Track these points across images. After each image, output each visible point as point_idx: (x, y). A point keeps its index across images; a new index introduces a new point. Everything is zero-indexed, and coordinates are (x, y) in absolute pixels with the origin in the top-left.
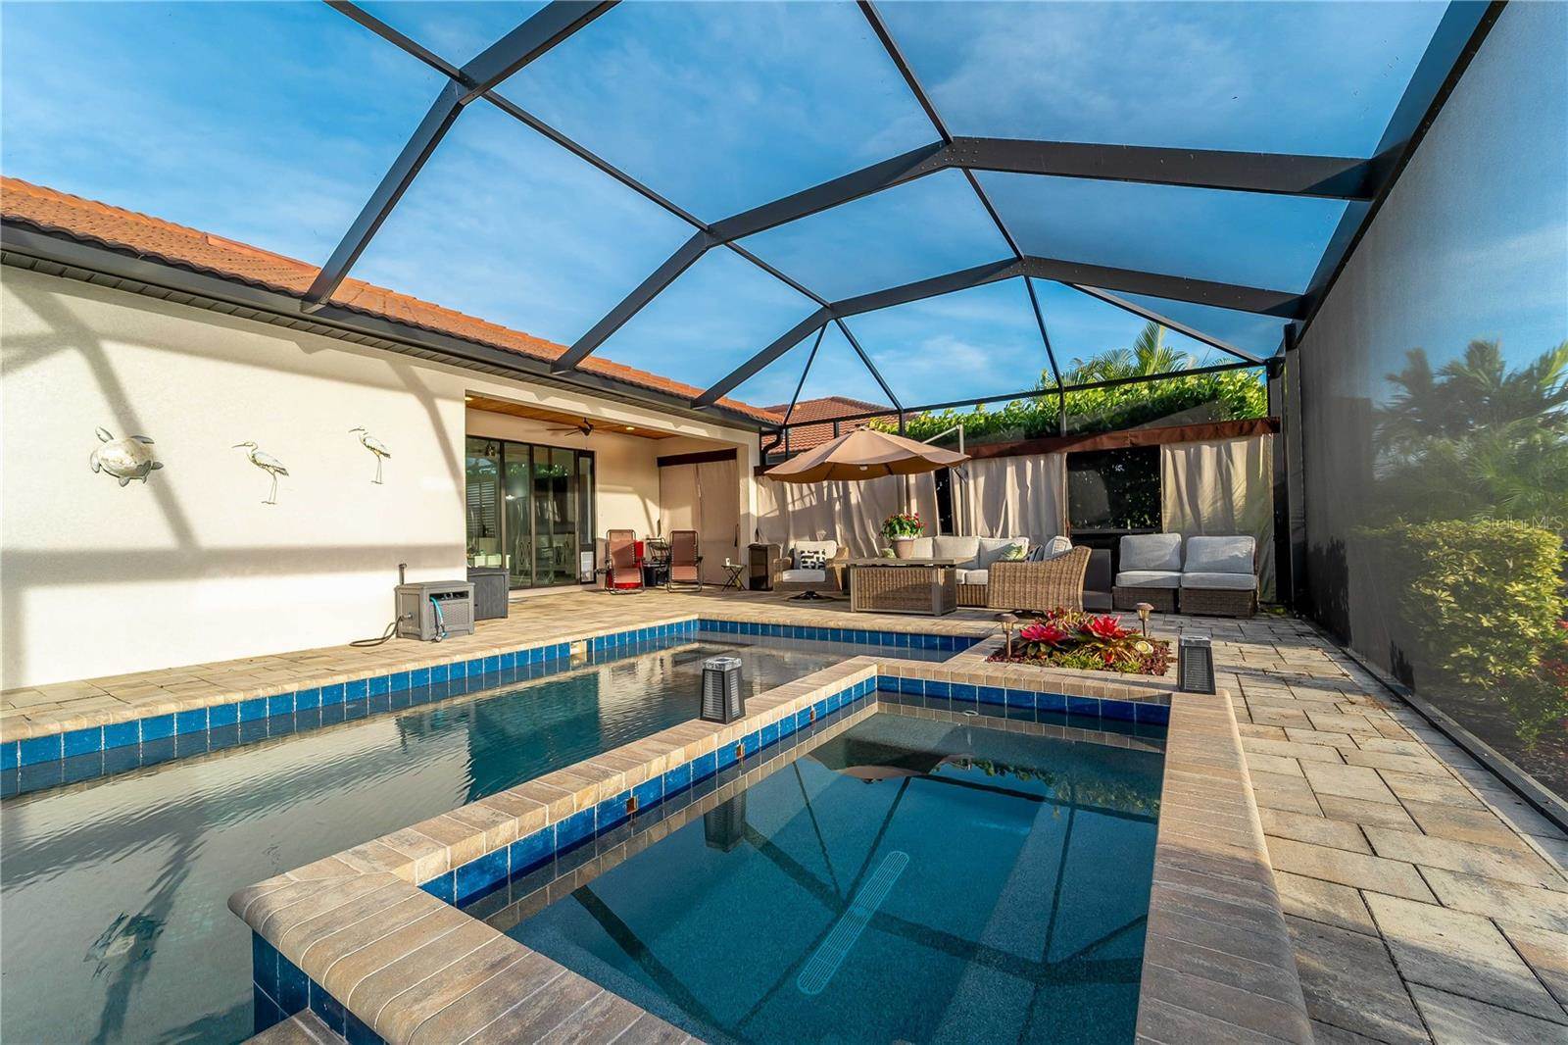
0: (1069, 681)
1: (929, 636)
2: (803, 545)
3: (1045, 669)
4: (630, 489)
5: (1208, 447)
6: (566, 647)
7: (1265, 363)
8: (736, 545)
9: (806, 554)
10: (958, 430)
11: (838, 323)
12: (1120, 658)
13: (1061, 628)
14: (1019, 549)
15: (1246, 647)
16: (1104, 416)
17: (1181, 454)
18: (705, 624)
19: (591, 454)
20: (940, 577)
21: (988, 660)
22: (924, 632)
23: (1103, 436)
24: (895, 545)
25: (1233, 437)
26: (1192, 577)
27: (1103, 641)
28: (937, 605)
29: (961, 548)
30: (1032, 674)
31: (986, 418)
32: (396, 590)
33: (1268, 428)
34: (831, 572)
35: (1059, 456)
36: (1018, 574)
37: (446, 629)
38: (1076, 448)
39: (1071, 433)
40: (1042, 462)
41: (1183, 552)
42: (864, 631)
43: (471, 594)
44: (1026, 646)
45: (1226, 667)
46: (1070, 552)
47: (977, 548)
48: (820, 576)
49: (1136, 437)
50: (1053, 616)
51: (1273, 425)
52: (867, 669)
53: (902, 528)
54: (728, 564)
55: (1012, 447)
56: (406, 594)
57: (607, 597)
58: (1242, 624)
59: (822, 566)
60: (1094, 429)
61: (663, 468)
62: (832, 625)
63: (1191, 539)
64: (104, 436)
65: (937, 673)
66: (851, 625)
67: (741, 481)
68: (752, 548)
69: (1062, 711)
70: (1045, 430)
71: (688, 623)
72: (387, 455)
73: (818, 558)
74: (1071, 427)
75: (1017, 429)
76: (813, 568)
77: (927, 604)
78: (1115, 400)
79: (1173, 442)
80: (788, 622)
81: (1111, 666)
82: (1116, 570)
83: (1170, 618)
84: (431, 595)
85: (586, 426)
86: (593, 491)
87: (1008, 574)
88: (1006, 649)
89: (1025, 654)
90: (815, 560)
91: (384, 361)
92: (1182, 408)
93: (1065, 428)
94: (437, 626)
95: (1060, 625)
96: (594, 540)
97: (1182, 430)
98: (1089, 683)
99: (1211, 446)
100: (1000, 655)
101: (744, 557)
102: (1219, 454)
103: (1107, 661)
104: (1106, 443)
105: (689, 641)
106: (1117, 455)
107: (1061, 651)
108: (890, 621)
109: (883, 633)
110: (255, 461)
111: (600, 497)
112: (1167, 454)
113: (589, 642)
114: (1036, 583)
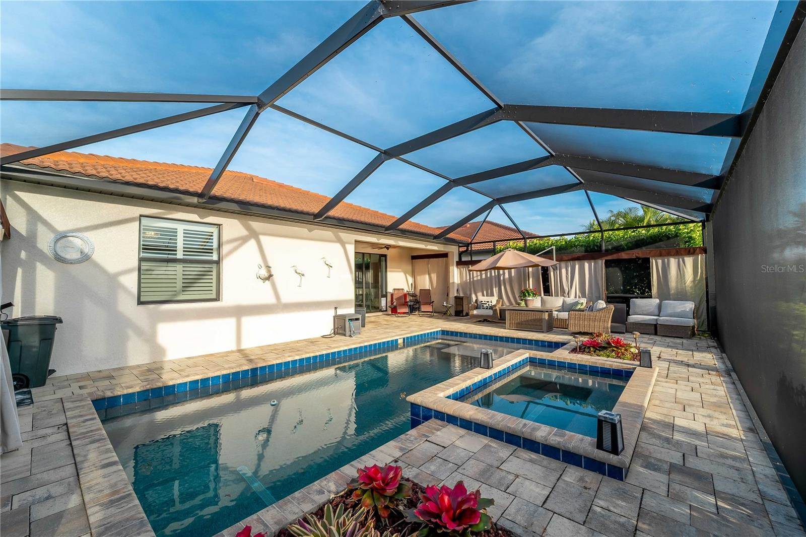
0: (600, 361)
1: (543, 342)
2: (482, 298)
3: (592, 357)
4: (400, 270)
5: (673, 259)
6: (397, 340)
7: (701, 221)
8: (447, 295)
9: (483, 302)
10: (552, 249)
11: (500, 206)
12: (623, 354)
13: (600, 341)
14: (582, 304)
15: (680, 352)
16: (623, 243)
17: (660, 261)
18: (444, 333)
19: (385, 256)
20: (546, 316)
21: (569, 353)
22: (540, 340)
23: (623, 253)
24: (526, 301)
25: (686, 255)
26: (663, 319)
27: (615, 347)
28: (545, 328)
29: (555, 302)
30: (587, 359)
31: (566, 242)
32: (334, 317)
33: (702, 251)
34: (495, 311)
35: (601, 261)
36: (581, 317)
37: (355, 332)
38: (609, 258)
39: (606, 250)
40: (593, 264)
41: (660, 307)
42: (514, 338)
43: (360, 319)
44: (585, 348)
45: (667, 359)
46: (605, 308)
47: (562, 303)
48: (490, 312)
49: (638, 254)
50: (597, 336)
51: (704, 250)
52: (525, 354)
53: (529, 295)
54: (445, 304)
55: (578, 257)
56: (337, 318)
57: (394, 318)
58: (685, 341)
59: (491, 308)
60: (618, 249)
61: (413, 260)
62: (500, 335)
63: (663, 301)
64: (260, 266)
65: (551, 357)
66: (508, 335)
67: (450, 268)
68: (456, 297)
69: (598, 372)
70: (594, 248)
71: (437, 331)
72: (331, 267)
73: (489, 304)
74: (607, 248)
75: (581, 248)
76: (487, 308)
77: (540, 327)
78: (628, 235)
79: (656, 256)
80: (481, 333)
81: (619, 357)
82: (628, 314)
83: (652, 337)
84: (349, 320)
85: (388, 247)
86: (386, 271)
87: (577, 317)
88: (576, 348)
89: (584, 351)
90: (487, 305)
91: (330, 232)
92: (661, 240)
93: (604, 248)
94: (350, 331)
95: (599, 340)
96: (386, 293)
97: (660, 251)
98: (607, 362)
99: (675, 258)
100: (574, 350)
101: (452, 301)
102: (679, 261)
103: (618, 355)
104: (624, 255)
105: (437, 339)
106: (629, 261)
107: (599, 350)
108: (525, 334)
109: (523, 339)
110: (296, 272)
111: (389, 274)
112: (653, 262)
113: (404, 339)
114: (590, 321)
